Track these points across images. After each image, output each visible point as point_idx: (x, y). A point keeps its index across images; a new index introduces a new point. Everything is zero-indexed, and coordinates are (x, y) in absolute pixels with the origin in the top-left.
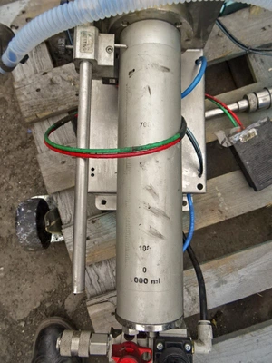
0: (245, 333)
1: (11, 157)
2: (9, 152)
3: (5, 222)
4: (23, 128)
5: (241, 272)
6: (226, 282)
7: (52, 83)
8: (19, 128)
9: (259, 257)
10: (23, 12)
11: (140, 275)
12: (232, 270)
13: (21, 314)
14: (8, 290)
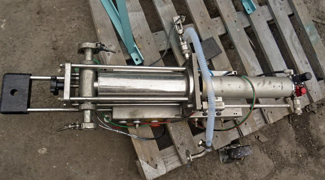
0: (269, 61)
1: (202, 176)
2: (200, 177)
3: (234, 175)
4: (187, 170)
5: (249, 61)
6: (253, 67)
7: (182, 144)
8: (187, 173)
9: (243, 54)
10: (148, 162)
11: (281, 88)
12: (249, 65)
13: (271, 164)
14: (263, 171)
